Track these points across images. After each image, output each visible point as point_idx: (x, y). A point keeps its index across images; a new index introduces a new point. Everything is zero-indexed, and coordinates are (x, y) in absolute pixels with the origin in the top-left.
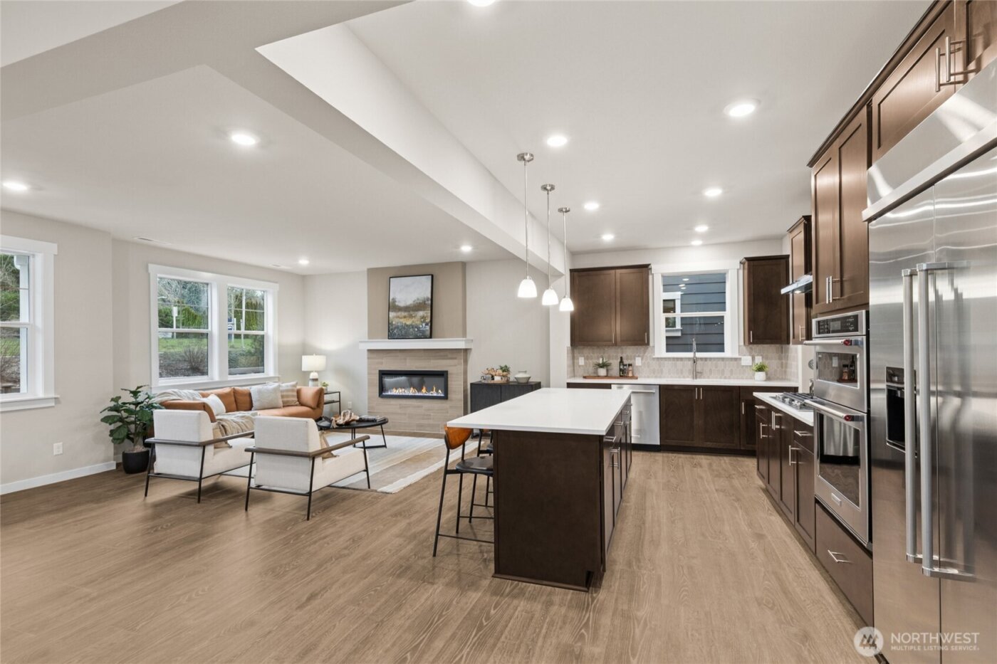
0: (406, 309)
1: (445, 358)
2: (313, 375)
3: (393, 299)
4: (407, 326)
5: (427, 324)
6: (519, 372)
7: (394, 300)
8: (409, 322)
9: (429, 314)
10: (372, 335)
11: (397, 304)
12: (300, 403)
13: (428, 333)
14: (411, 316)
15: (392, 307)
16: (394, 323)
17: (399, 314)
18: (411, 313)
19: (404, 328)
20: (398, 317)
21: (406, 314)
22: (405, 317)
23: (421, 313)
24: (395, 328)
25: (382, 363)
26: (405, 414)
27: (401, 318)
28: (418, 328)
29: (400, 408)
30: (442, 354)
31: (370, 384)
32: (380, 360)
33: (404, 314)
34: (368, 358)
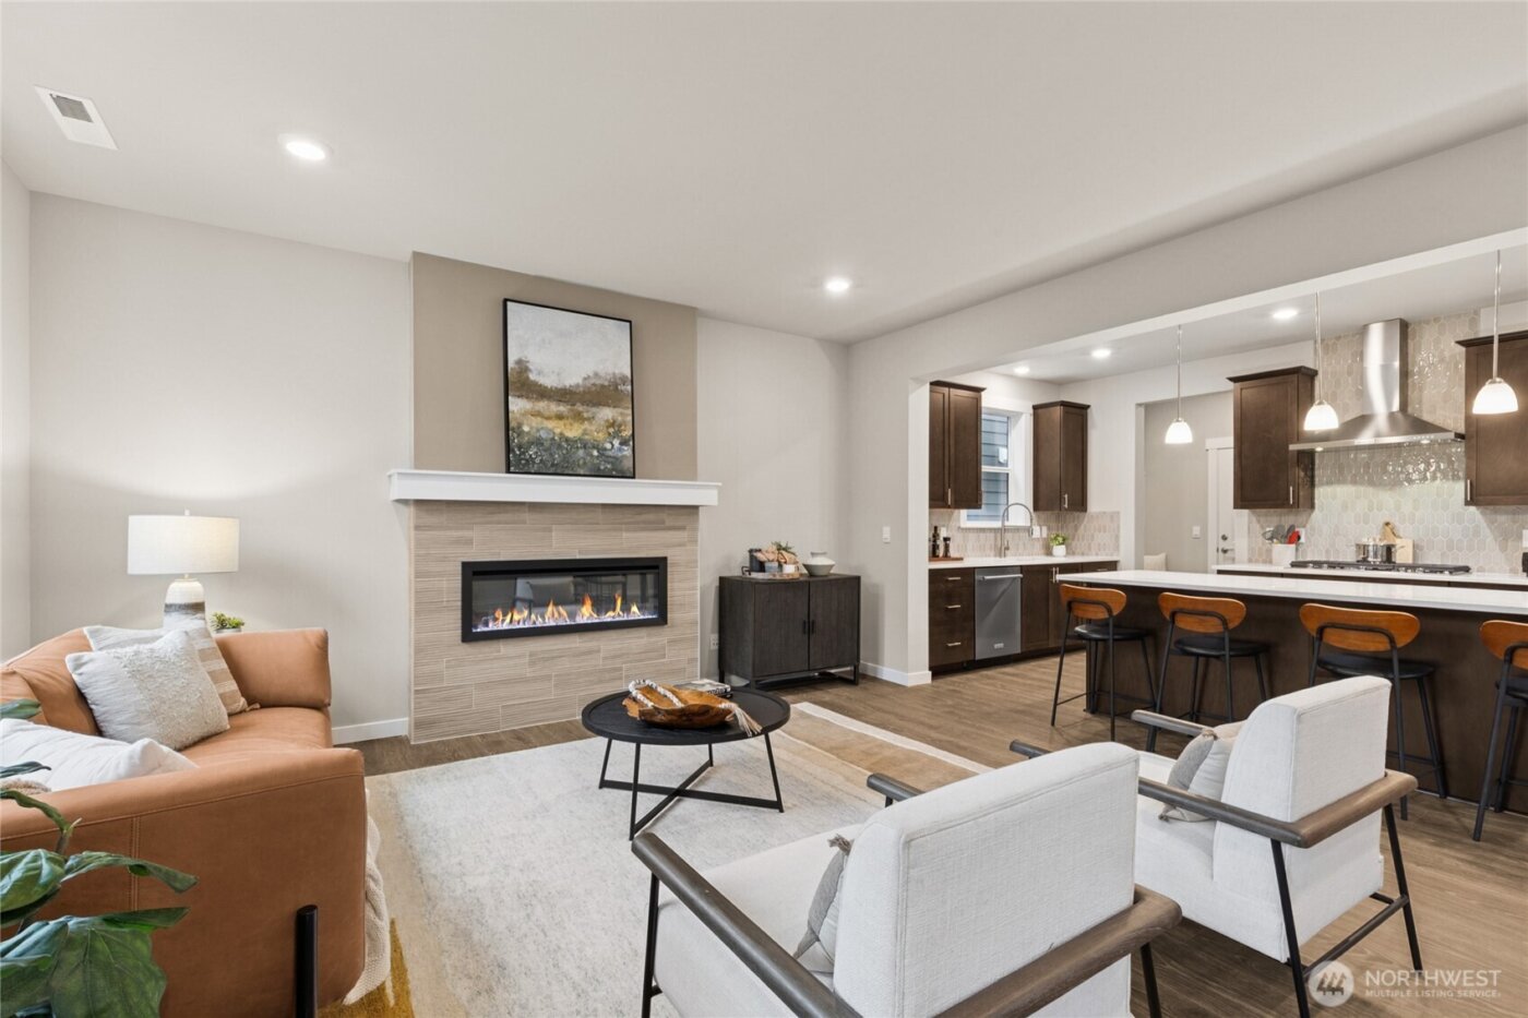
0: (563, 395)
1: (659, 526)
2: (180, 592)
3: (519, 362)
4: (567, 440)
5: (624, 443)
6: (813, 554)
7: (523, 367)
8: (573, 432)
9: (630, 418)
10: (426, 457)
11: (532, 377)
12: (250, 702)
13: (628, 464)
14: (578, 417)
15: (513, 382)
16: (526, 429)
17: (542, 405)
18: (580, 408)
19: (560, 447)
20: (538, 414)
21: (563, 408)
22: (560, 417)
23: (607, 413)
24: (531, 443)
25: (469, 542)
26: (548, 678)
27: (548, 418)
28: (602, 450)
29: (532, 663)
30: (651, 516)
31: (424, 606)
32: (466, 534)
33: (554, 408)
34: (417, 528)
